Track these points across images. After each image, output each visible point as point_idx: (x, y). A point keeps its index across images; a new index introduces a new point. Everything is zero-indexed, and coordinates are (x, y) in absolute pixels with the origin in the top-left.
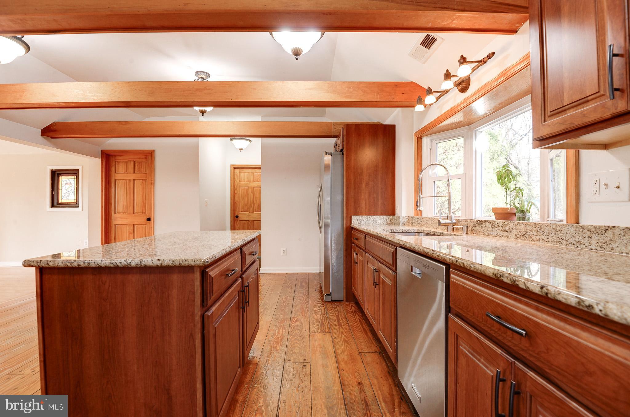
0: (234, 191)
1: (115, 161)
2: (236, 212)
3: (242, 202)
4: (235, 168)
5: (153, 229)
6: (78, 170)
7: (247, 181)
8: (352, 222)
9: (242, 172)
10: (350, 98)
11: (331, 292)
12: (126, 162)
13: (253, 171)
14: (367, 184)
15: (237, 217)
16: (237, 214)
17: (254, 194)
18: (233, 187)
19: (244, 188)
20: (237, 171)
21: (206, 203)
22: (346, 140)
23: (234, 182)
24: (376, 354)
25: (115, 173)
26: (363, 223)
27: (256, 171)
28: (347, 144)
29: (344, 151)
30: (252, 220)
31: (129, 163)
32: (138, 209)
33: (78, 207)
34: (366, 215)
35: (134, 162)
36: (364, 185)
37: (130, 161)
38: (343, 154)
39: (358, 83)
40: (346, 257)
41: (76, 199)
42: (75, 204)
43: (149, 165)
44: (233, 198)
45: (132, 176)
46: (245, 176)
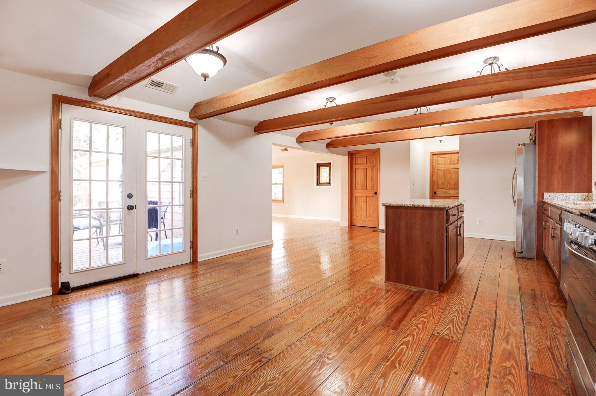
0: (433, 173)
1: (356, 157)
2: (434, 189)
3: (440, 181)
4: (433, 155)
5: (378, 199)
6: (330, 163)
7: (444, 164)
8: (544, 198)
9: (440, 157)
10: (537, 108)
11: (522, 251)
12: (362, 157)
13: (450, 155)
14: (560, 168)
15: (435, 193)
16: (434, 191)
17: (450, 175)
18: (432, 170)
19: (441, 170)
20: (435, 157)
21: (414, 183)
22: (539, 133)
23: (433, 166)
24: (552, 284)
25: (356, 164)
26: (556, 198)
27: (452, 156)
28: (540, 135)
29: (537, 141)
30: (448, 196)
31: (363, 158)
32: (369, 187)
33: (330, 185)
34: (558, 192)
35: (367, 157)
36: (557, 168)
37: (364, 156)
38: (535, 144)
39: (544, 97)
40: (538, 225)
41: (329, 180)
42: (329, 184)
43: (375, 158)
44: (432, 179)
45: (365, 166)
46: (442, 161)
